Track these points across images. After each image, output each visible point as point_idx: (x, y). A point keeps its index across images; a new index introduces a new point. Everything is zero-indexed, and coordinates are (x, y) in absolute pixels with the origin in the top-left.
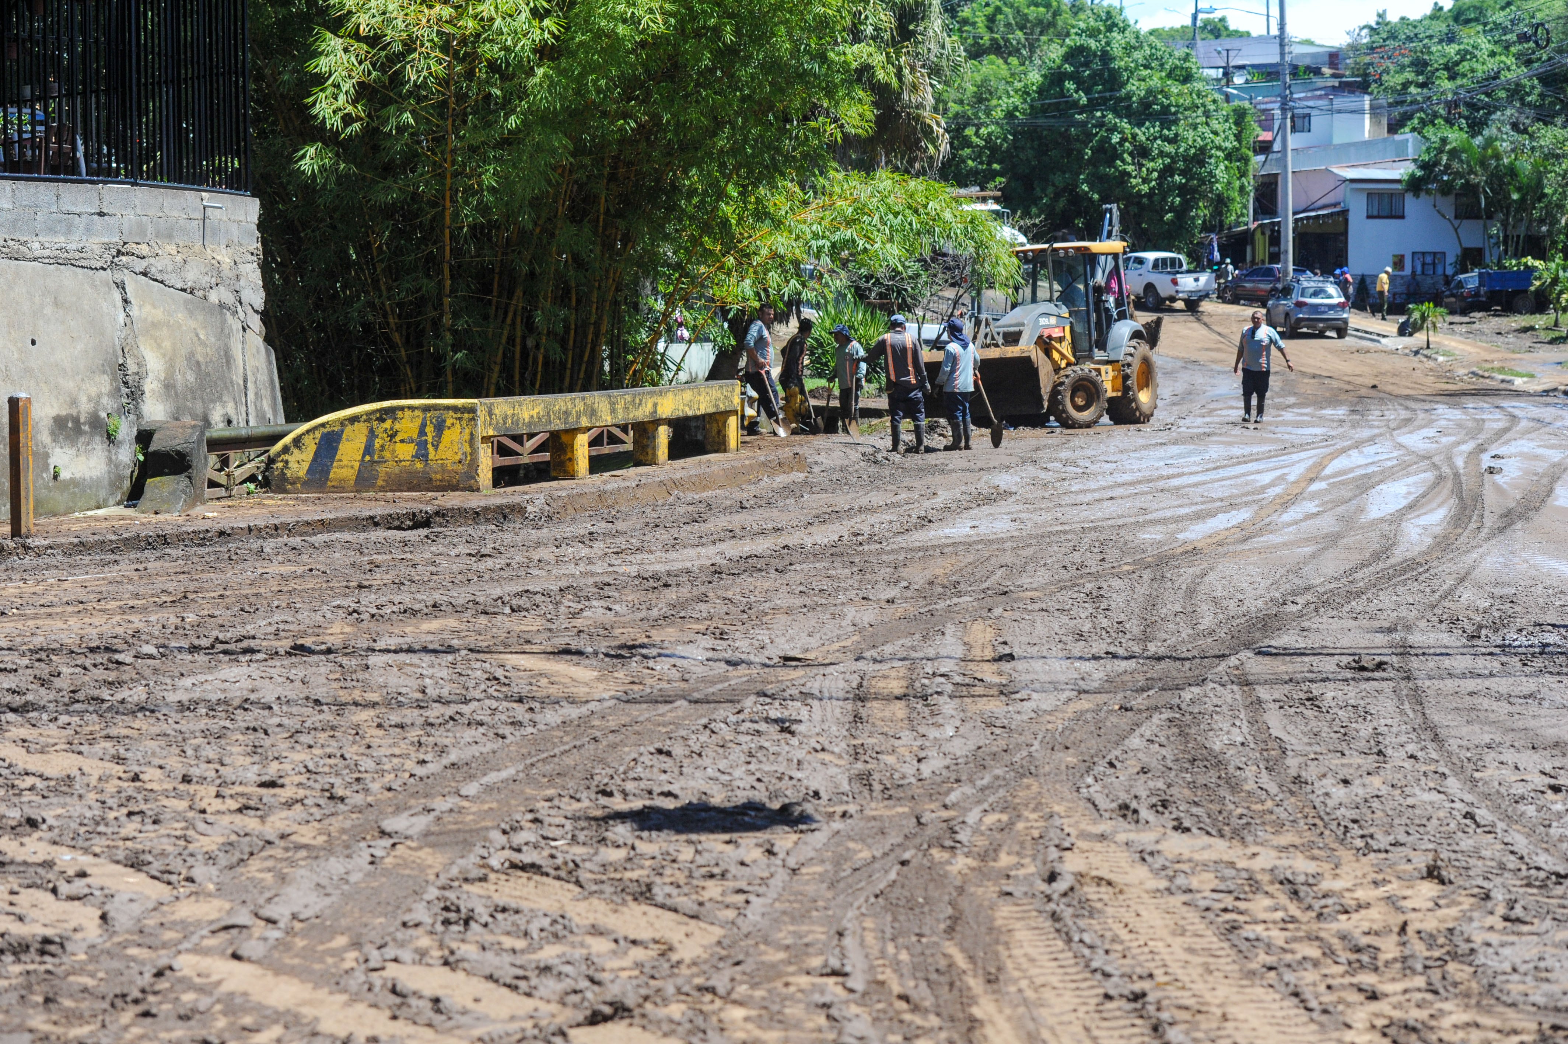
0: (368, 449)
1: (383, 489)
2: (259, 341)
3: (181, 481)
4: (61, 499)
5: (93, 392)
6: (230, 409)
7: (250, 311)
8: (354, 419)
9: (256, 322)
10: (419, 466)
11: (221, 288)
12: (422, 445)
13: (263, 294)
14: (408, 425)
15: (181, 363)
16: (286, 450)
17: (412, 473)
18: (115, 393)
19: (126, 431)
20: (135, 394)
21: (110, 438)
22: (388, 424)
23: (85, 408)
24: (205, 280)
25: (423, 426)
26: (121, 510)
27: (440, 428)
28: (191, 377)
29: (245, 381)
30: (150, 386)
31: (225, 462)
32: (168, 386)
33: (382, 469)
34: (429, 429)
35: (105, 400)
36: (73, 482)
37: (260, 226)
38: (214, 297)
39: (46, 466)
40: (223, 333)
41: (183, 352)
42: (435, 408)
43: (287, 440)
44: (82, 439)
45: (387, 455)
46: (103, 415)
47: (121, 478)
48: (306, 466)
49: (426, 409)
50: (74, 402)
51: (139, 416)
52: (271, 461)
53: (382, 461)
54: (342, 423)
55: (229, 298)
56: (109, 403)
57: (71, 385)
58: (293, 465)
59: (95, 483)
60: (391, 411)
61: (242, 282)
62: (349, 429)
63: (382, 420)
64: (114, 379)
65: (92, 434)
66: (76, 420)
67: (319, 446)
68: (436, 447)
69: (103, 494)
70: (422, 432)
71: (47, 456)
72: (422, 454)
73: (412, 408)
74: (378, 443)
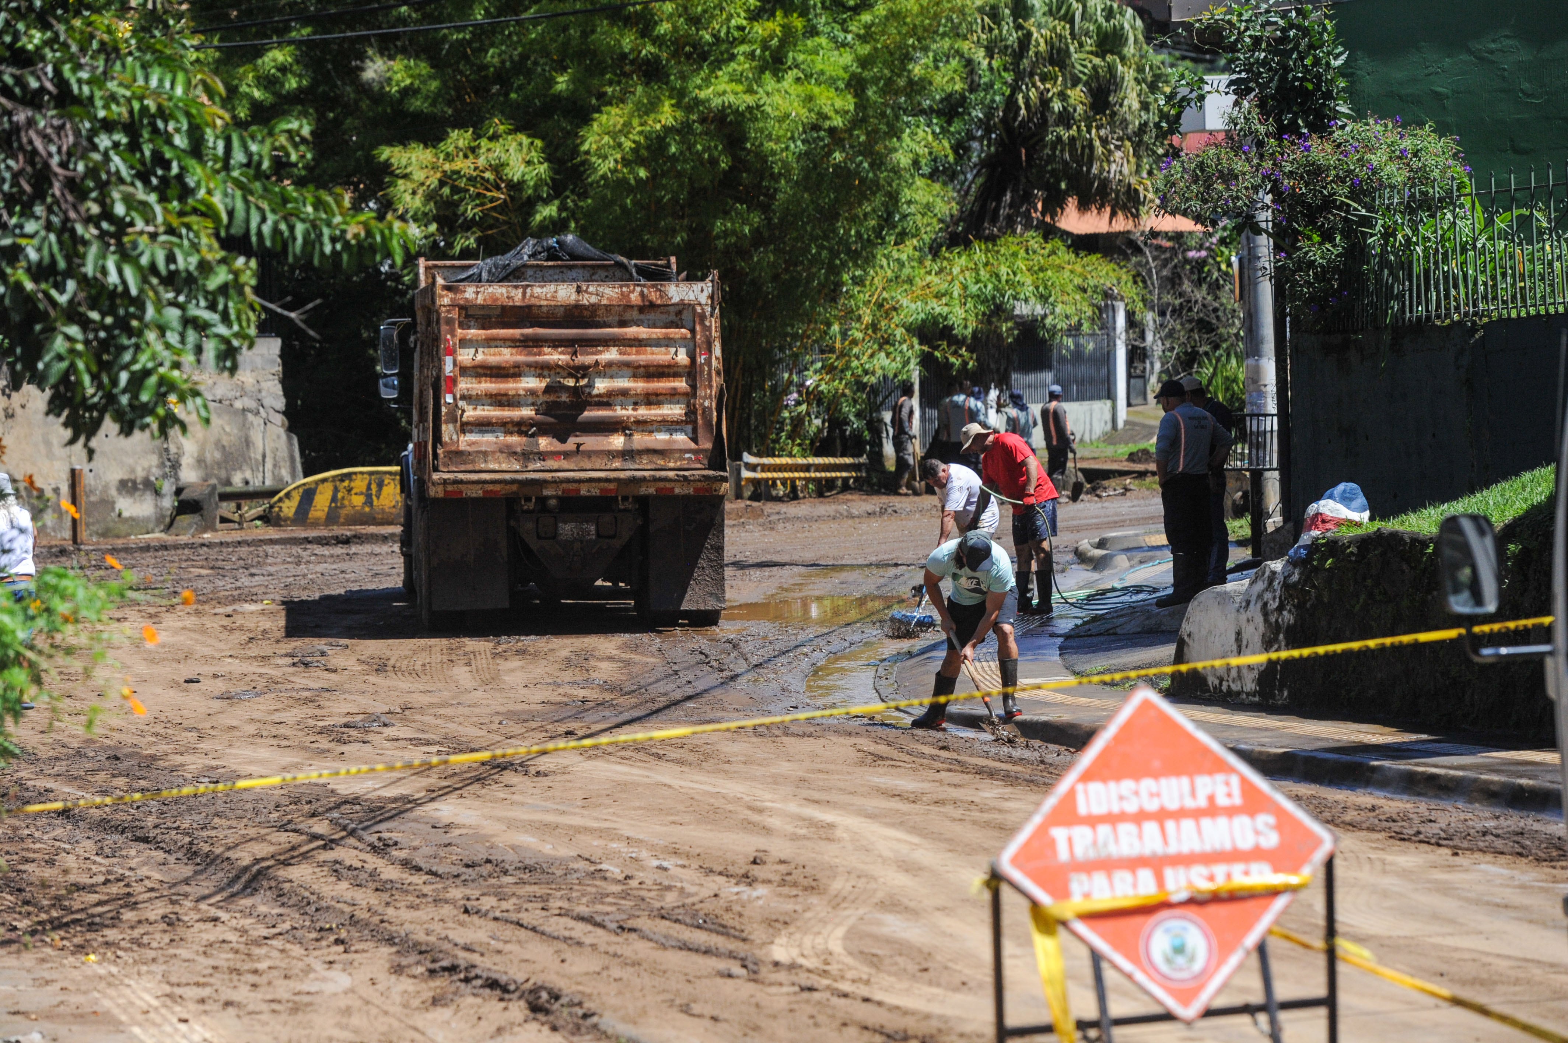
0: (334, 499)
1: (343, 524)
2: (282, 432)
3: (196, 518)
4: (123, 528)
5: (146, 464)
6: (248, 475)
7: (271, 412)
8: (324, 480)
9: (279, 419)
10: (367, 509)
11: (245, 399)
12: (369, 496)
13: (284, 400)
14: (360, 484)
15: (210, 447)
16: (280, 500)
17: (363, 514)
18: (162, 465)
19: (168, 487)
20: (176, 466)
21: (157, 493)
22: (346, 483)
23: (140, 474)
24: (231, 395)
25: (369, 484)
26: (162, 535)
27: (380, 485)
28: (218, 455)
29: (264, 456)
30: (186, 461)
31: (239, 507)
32: (200, 461)
33: (343, 512)
34: (374, 487)
35: (154, 470)
36: (132, 519)
37: (281, 356)
38: (238, 404)
39: (113, 509)
40: (245, 426)
41: (212, 440)
42: (377, 473)
43: (282, 494)
44: (138, 493)
45: (346, 502)
46: (153, 479)
47: (163, 517)
48: (293, 510)
49: (371, 473)
50: (133, 471)
51: (177, 479)
52: (271, 507)
53: (343, 506)
54: (317, 483)
55: (251, 404)
56: (156, 472)
57: (130, 461)
58: (285, 510)
59: (147, 520)
60: (349, 476)
61: (264, 394)
62: (321, 487)
63: (342, 481)
64: (161, 456)
65: (144, 490)
66: (134, 482)
67: (302, 498)
68: (378, 497)
69: (151, 526)
70: (369, 488)
71: (114, 503)
72: (369, 501)
73: (362, 473)
74: (340, 495)
